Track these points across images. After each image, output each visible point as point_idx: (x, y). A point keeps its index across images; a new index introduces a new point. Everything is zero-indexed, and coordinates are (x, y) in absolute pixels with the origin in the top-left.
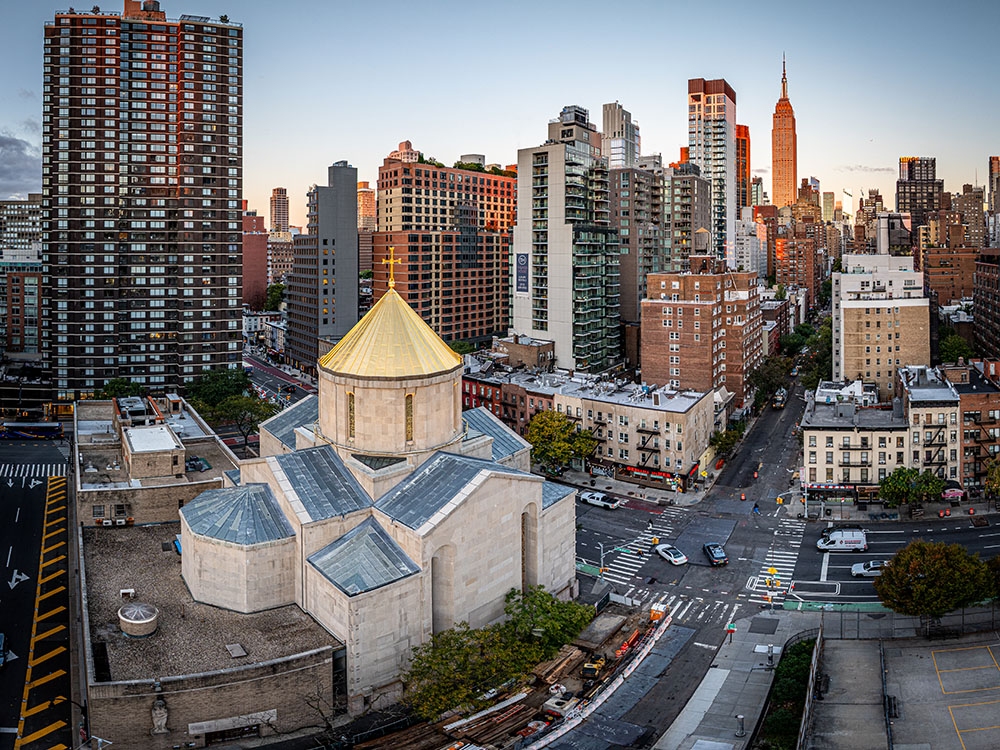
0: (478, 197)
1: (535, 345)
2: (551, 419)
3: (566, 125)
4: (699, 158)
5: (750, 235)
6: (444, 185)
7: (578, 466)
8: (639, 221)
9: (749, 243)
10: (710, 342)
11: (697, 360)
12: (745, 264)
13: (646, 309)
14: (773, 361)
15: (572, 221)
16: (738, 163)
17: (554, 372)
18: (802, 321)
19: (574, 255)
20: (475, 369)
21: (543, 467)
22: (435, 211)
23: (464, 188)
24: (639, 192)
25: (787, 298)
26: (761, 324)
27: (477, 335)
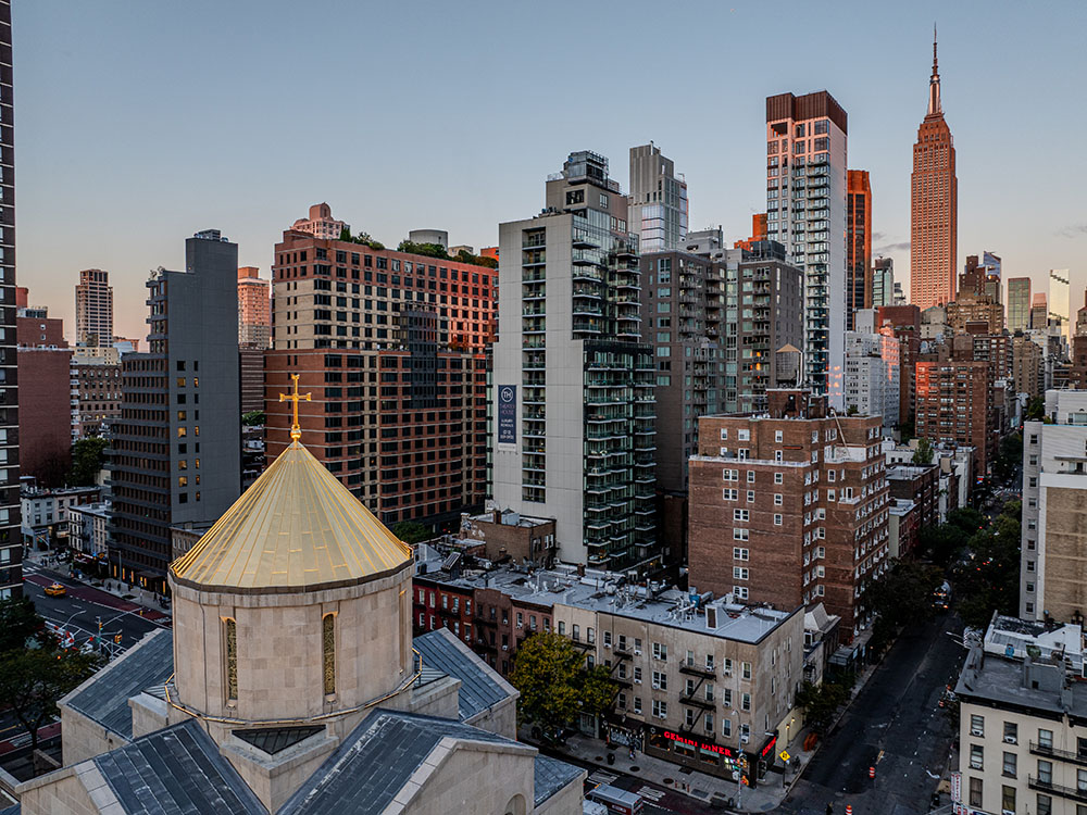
0: (438, 297)
1: (526, 525)
2: (549, 646)
3: (573, 184)
4: (785, 231)
5: (870, 355)
6: (383, 278)
7: (589, 728)
8: (686, 334)
9: (867, 369)
10: (798, 528)
11: (777, 557)
12: (860, 404)
13: (697, 471)
14: (907, 569)
15: (583, 336)
16: (850, 236)
17: (554, 568)
18: (962, 503)
19: (585, 387)
20: (435, 566)
21: (535, 729)
22: (368, 318)
23: (415, 283)
24: (687, 290)
25: (935, 461)
26: (887, 505)
27: (437, 511)
